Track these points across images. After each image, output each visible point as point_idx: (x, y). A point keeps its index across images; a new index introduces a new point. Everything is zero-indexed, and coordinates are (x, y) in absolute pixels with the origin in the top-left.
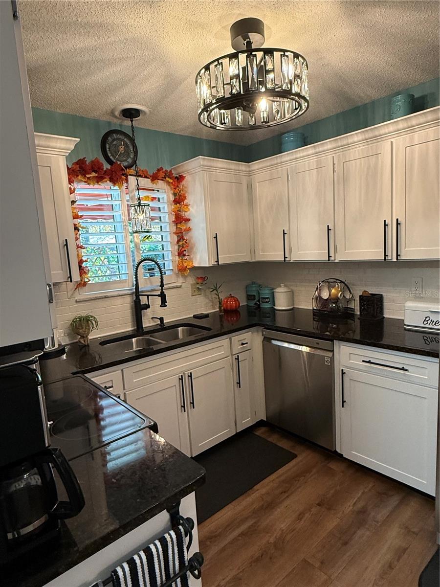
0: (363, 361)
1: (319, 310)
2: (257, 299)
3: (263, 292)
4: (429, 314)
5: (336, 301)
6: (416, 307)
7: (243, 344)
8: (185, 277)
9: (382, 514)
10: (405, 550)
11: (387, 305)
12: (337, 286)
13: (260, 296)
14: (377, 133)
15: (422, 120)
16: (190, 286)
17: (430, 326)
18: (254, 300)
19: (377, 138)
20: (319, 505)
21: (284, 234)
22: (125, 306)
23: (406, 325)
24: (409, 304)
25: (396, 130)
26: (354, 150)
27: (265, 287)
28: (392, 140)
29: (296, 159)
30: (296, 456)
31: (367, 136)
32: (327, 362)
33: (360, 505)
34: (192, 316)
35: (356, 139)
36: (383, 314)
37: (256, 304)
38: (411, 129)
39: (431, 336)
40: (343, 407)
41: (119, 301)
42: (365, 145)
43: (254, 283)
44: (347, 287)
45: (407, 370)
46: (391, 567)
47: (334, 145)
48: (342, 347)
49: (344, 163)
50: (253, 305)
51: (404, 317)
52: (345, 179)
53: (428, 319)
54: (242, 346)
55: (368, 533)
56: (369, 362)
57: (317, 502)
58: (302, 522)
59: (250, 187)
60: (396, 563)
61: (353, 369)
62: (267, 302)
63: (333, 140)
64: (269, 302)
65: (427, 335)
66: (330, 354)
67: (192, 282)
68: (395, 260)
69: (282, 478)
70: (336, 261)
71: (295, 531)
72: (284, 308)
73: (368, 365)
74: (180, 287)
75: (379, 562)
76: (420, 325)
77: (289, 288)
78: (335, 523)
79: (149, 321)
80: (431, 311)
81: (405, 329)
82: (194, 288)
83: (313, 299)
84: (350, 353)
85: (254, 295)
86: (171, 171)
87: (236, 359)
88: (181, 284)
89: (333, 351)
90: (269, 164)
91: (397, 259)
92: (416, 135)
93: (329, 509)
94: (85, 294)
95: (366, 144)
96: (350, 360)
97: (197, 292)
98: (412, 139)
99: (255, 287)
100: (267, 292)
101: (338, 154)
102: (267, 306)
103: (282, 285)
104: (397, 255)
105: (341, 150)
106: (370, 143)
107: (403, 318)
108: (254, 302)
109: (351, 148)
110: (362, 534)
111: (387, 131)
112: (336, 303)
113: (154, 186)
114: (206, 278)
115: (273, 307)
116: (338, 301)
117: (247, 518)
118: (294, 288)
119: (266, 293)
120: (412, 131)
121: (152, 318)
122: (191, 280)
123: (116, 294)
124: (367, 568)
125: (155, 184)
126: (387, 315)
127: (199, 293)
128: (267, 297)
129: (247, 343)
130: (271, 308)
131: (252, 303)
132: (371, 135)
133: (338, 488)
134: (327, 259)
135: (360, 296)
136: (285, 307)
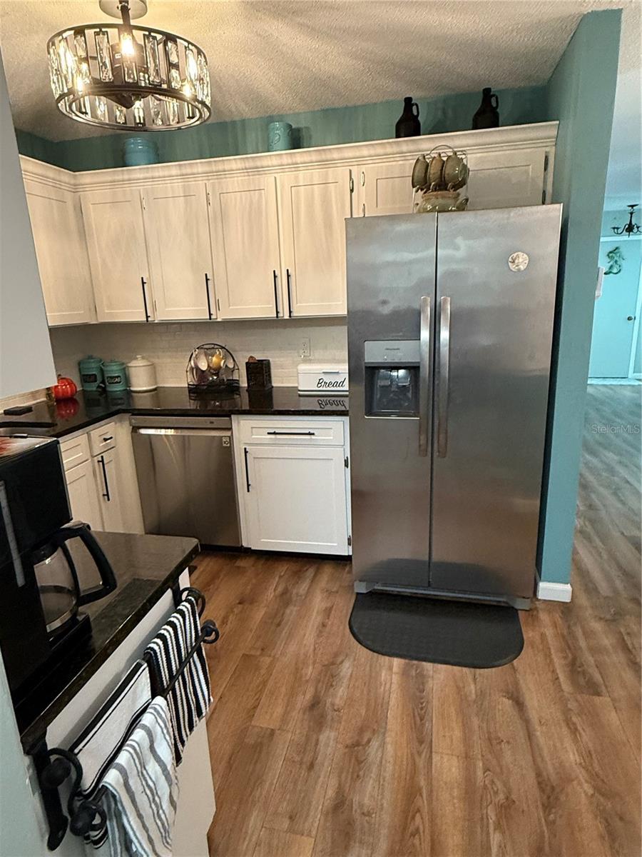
0: (269, 433)
1: (196, 385)
2: (99, 378)
3: (108, 368)
4: (322, 376)
5: (217, 371)
6: (310, 370)
7: (106, 440)
9: (303, 587)
10: (331, 608)
11: (274, 372)
12: (218, 353)
13: (106, 375)
14: (259, 164)
15: (306, 158)
17: (324, 389)
18: (96, 381)
19: (258, 170)
20: (240, 603)
21: (143, 283)
23: (299, 391)
24: (303, 367)
25: (280, 164)
26: (232, 179)
27: (112, 361)
28: (276, 175)
29: (153, 178)
31: (247, 165)
32: (225, 443)
33: (280, 589)
34: (2, 411)
35: (234, 166)
36: (270, 382)
37: (99, 387)
38: (295, 166)
39: (325, 399)
40: (248, 491)
42: (244, 176)
43: (91, 357)
44: (229, 353)
45: (313, 434)
46: (324, 625)
47: (207, 169)
48: (242, 422)
49: (220, 194)
50: (95, 389)
51: (298, 384)
52: (223, 215)
53: (321, 381)
54: (104, 443)
55: (295, 609)
56: (275, 433)
57: (238, 602)
59: (79, 210)
60: (327, 620)
61: (257, 444)
62: (117, 382)
63: (205, 162)
64: (120, 382)
65: (322, 399)
66: (228, 434)
68: (288, 318)
70: (219, 320)
72: (145, 389)
73: (273, 436)
75: (313, 626)
76: (314, 389)
77: (149, 361)
78: (263, 613)
80: (324, 373)
81: (300, 396)
83: (187, 372)
84: (252, 428)
85: (95, 375)
87: (99, 461)
89: (230, 429)
90: (109, 178)
91: (290, 316)
92: (301, 174)
93: (252, 603)
95: (246, 174)
96: (253, 435)
98: (297, 178)
99: (94, 362)
100: (115, 368)
101: (211, 181)
102: (118, 388)
103: (138, 356)
104: (290, 312)
105: (215, 177)
106: (250, 174)
107: (296, 385)
108: (96, 384)
109: (227, 176)
110: (292, 611)
111: (270, 163)
112: (217, 374)
115: (126, 389)
116: (219, 372)
118: (156, 361)
119: (114, 370)
120: (296, 169)
124: (305, 635)
126: (276, 383)
128: (116, 375)
129: (111, 438)
130: (124, 390)
131: (93, 387)
132: (251, 164)
133: (254, 581)
134: (208, 317)
135: (247, 363)
136: (145, 386)
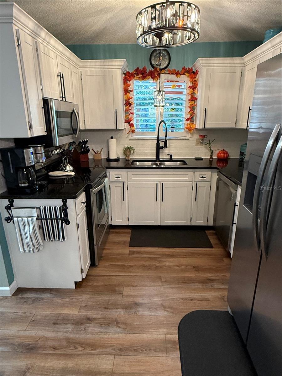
8: (192, 134)
16: (195, 140)
21: (249, 110)
22: (153, 146)
29: (263, 52)
30: (212, 247)
33: (213, 278)
34: (194, 158)
41: (150, 142)
46: (192, 300)
54: (202, 178)
55: (200, 287)
58: (178, 267)
60: (196, 300)
66: (234, 192)
67: (196, 138)
69: (192, 251)
71: (170, 268)
74: (188, 140)
78: (191, 276)
79: (166, 156)
82: (198, 142)
85: (243, 152)
86: (192, 68)
87: (196, 184)
88: (189, 138)
89: (236, 191)
90: (251, 57)
93: (196, 271)
94: (134, 136)
97: (199, 144)
110: (197, 285)
113: (178, 79)
114: (206, 137)
117: (158, 254)
121: (168, 154)
122: (197, 136)
123: (149, 138)
124: (181, 293)
125: (178, 78)
127: (202, 145)
129: (205, 177)
